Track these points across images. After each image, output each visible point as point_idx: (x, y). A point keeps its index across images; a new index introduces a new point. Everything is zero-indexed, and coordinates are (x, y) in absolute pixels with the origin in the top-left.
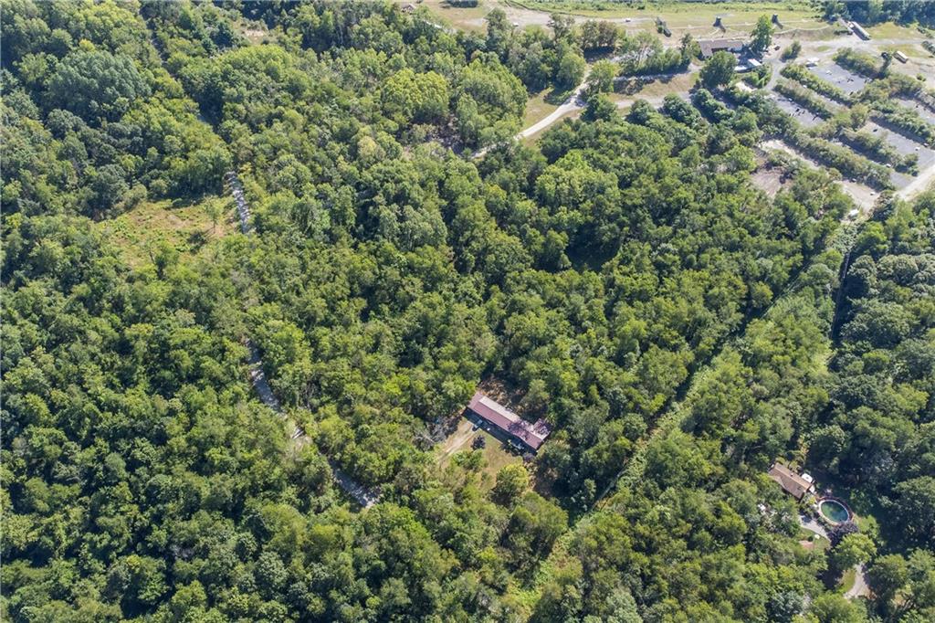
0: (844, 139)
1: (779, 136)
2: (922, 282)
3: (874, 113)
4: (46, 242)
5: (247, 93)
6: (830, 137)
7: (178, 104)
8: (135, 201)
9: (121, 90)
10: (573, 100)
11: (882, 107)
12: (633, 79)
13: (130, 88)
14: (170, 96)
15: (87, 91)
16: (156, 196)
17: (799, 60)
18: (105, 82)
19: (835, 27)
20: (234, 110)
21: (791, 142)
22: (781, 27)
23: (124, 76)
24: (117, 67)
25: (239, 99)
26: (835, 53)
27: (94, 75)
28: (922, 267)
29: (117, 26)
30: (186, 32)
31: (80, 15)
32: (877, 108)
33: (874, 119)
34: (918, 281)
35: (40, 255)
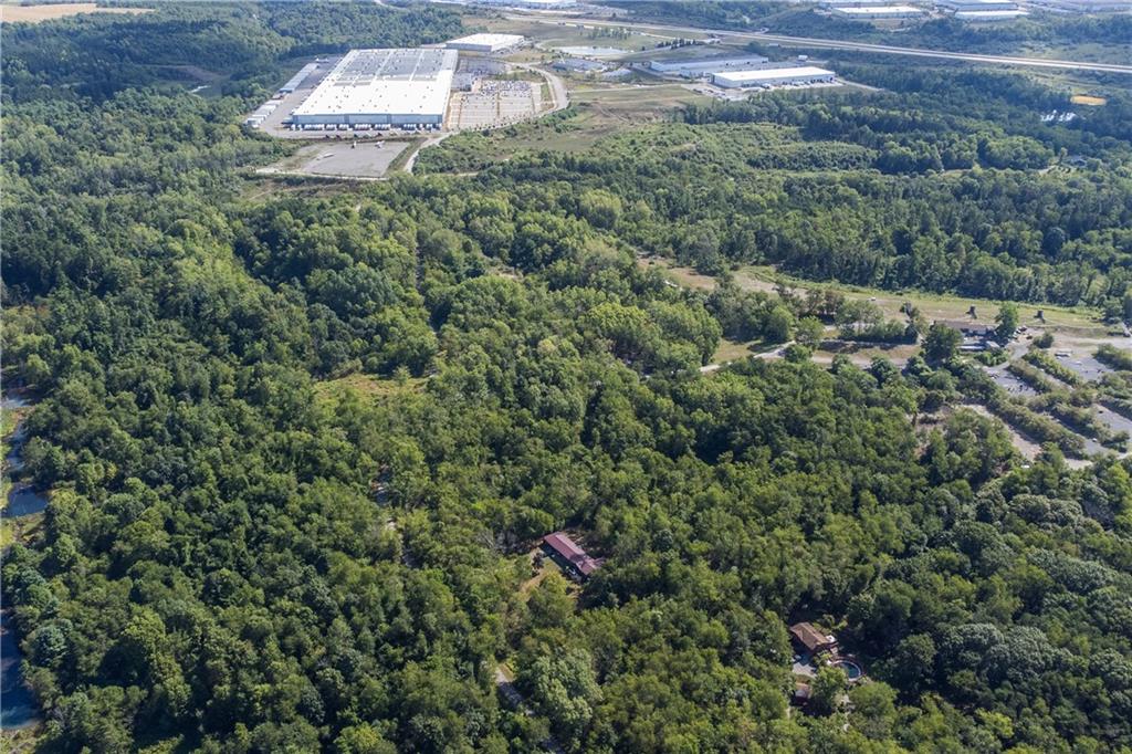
0: (1056, 414)
1: (982, 402)
2: (1052, 521)
3: (1105, 397)
4: (266, 379)
5: (471, 308)
6: (1039, 409)
7: (413, 311)
8: (350, 371)
9: (374, 297)
10: (777, 351)
11: (1114, 392)
12: (851, 344)
13: (380, 296)
14: (410, 304)
15: (346, 294)
16: (368, 369)
17: (1051, 351)
18: (362, 289)
19: (1111, 328)
20: (456, 319)
21: (993, 408)
22: (1044, 321)
23: (379, 287)
24: (374, 279)
25: (463, 312)
26: (1096, 349)
27: (355, 282)
28: (1055, 508)
29: (392, 256)
30: (446, 267)
31: (366, 245)
32: (1109, 394)
33: (1104, 403)
34: (1047, 519)
35: (258, 389)
